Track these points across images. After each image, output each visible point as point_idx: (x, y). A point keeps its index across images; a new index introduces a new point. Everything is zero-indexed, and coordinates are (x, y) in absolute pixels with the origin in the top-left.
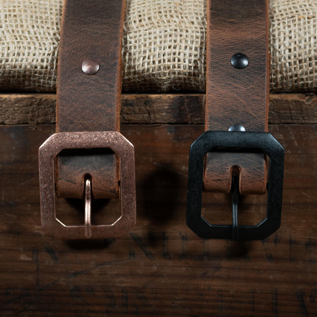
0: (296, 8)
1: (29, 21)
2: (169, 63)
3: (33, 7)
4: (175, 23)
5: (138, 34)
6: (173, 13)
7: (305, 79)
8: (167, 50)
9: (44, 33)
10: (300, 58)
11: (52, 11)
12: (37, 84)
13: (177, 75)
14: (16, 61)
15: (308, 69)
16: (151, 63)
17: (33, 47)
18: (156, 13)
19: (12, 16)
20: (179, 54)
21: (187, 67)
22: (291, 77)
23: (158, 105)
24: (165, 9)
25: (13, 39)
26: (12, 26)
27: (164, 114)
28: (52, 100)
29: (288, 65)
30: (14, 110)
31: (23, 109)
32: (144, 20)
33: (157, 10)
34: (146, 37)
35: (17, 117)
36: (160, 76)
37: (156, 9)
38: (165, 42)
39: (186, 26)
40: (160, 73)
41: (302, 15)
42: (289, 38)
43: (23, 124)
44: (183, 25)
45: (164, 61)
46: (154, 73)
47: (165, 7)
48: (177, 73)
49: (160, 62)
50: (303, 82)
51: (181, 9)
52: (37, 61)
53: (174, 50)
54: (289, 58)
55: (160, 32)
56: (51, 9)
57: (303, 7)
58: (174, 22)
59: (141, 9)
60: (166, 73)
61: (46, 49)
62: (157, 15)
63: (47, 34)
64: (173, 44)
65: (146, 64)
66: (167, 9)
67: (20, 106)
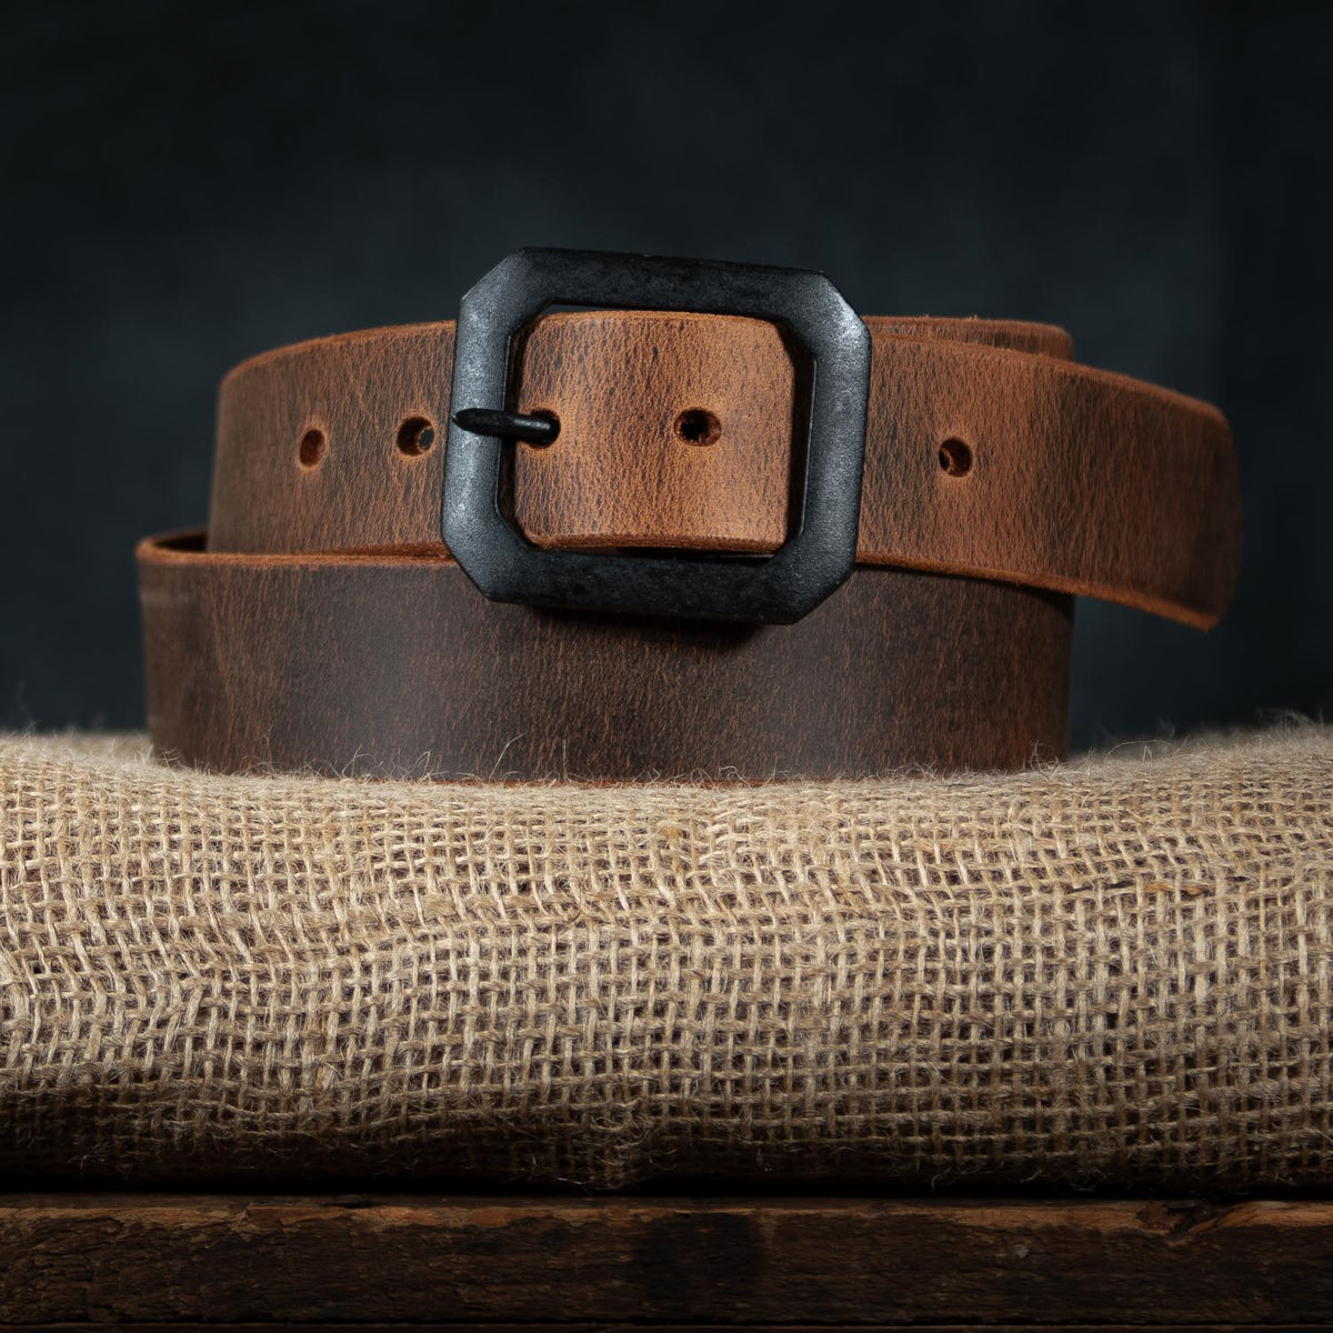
0: (1136, 849)
1: (86, 890)
2: (635, 1073)
3: (103, 828)
4: (661, 911)
5: (513, 942)
6: (653, 866)
7: (1167, 1136)
8: (630, 1023)
9: (146, 934)
10: (1152, 1053)
11: (175, 837)
12: (118, 1139)
13: (665, 1120)
14: (37, 1059)
15: (1180, 1099)
16: (567, 1067)
17: (100, 1000)
18: (585, 864)
19: (22, 874)
20: (676, 1035)
21: (708, 1086)
22: (1112, 1121)
23: (594, 1250)
24: (621, 854)
25: (23, 974)
26: (21, 918)
27: (617, 1283)
28: (181, 1228)
29: (1104, 1077)
30: (33, 1267)
31: (65, 1263)
32: (541, 886)
33: (591, 855)
34: (547, 962)
35: (44, 1295)
36: (600, 1122)
37: (585, 850)
38: (620, 987)
39: (705, 916)
40: (600, 1109)
41: (1159, 878)
42: (1108, 968)
43: (68, 1320)
44: (691, 914)
45: (617, 1064)
46: (575, 1106)
47: (622, 847)
48: (665, 1108)
49: (599, 1066)
50: (1157, 1144)
51: (686, 849)
52: (118, 1053)
53: (656, 1023)
54: (1108, 1049)
55: (602, 947)
56: (174, 829)
57: (1166, 846)
58: (655, 905)
59: (527, 842)
60: (624, 1110)
61: (151, 1003)
62: (591, 873)
63: (156, 936)
64: (652, 996)
65: (546, 1069)
66: (631, 852)
67: (56, 1251)
